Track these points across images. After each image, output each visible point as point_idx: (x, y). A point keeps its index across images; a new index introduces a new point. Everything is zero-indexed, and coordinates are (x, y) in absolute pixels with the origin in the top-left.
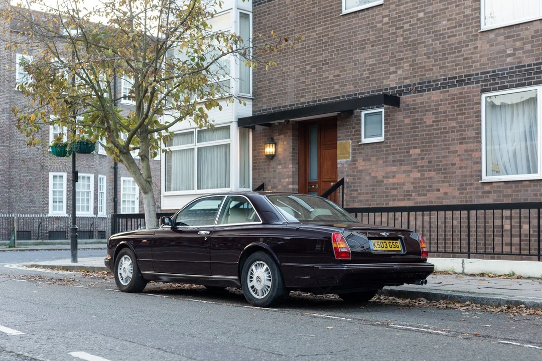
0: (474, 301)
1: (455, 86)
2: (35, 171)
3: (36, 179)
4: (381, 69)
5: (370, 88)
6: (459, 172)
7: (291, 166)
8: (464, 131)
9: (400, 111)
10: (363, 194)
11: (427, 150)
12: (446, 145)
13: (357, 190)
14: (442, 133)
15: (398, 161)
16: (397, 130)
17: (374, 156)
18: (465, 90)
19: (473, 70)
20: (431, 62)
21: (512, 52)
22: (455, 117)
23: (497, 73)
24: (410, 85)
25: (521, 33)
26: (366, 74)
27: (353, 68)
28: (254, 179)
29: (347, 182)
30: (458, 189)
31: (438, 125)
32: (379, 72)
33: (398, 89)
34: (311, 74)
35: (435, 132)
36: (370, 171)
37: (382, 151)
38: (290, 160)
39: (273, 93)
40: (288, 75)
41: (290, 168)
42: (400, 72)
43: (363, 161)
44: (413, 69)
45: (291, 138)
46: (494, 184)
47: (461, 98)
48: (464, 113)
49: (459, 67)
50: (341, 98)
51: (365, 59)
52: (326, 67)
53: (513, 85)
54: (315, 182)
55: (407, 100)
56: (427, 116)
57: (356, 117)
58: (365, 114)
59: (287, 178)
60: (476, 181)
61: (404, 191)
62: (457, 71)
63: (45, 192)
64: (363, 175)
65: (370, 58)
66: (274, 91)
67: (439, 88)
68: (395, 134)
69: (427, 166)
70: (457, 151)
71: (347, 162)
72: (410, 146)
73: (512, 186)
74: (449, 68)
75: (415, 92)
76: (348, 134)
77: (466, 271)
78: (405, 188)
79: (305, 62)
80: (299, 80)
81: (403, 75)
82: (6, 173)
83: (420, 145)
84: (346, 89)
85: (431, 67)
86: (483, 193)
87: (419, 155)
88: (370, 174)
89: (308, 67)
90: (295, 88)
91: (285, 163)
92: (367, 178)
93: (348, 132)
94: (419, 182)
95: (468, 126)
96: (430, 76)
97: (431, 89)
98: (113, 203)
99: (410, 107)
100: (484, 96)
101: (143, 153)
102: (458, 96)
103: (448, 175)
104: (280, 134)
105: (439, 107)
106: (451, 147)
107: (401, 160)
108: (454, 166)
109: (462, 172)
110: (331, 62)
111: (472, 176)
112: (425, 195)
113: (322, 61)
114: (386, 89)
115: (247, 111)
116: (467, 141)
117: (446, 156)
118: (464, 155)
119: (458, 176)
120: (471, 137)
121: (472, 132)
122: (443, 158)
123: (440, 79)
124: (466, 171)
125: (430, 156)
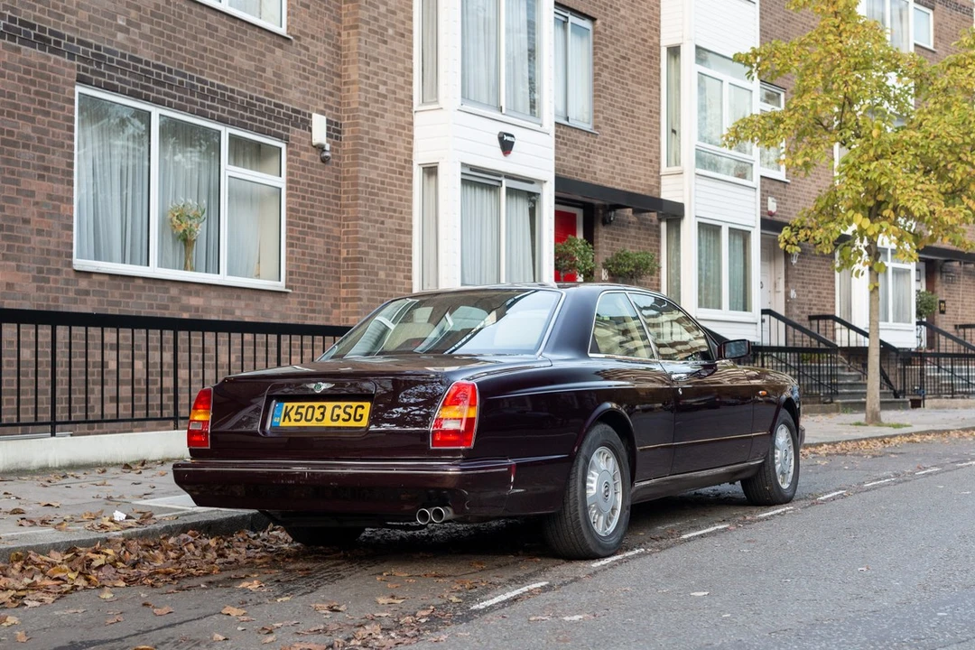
1: (33, 45)
6: (36, 239)
8: (47, 151)
12: (13, 173)
14: (4, 142)
18: (50, 63)
19: (64, 26)
21: (124, 24)
22: (31, 114)
23: (102, 53)
30: (35, 279)
46: (94, 277)
47: (42, 76)
48: (47, 114)
49: (40, 6)
53: (125, 89)
60: (66, 265)
62: (37, 14)
70: (34, 192)
73: (120, 285)
86: (78, 292)
95: (54, 144)
100: (79, 89)
102: (38, 70)
103: (17, 244)
106: (22, 179)
108: (23, 226)
109: (40, 242)
111: (59, 254)
116: (51, 174)
117: (11, 198)
118: (47, 205)
119: (34, 249)
120: (59, 169)
121: (60, 158)
122: (6, 202)
123: (3, 14)
124: (49, 241)
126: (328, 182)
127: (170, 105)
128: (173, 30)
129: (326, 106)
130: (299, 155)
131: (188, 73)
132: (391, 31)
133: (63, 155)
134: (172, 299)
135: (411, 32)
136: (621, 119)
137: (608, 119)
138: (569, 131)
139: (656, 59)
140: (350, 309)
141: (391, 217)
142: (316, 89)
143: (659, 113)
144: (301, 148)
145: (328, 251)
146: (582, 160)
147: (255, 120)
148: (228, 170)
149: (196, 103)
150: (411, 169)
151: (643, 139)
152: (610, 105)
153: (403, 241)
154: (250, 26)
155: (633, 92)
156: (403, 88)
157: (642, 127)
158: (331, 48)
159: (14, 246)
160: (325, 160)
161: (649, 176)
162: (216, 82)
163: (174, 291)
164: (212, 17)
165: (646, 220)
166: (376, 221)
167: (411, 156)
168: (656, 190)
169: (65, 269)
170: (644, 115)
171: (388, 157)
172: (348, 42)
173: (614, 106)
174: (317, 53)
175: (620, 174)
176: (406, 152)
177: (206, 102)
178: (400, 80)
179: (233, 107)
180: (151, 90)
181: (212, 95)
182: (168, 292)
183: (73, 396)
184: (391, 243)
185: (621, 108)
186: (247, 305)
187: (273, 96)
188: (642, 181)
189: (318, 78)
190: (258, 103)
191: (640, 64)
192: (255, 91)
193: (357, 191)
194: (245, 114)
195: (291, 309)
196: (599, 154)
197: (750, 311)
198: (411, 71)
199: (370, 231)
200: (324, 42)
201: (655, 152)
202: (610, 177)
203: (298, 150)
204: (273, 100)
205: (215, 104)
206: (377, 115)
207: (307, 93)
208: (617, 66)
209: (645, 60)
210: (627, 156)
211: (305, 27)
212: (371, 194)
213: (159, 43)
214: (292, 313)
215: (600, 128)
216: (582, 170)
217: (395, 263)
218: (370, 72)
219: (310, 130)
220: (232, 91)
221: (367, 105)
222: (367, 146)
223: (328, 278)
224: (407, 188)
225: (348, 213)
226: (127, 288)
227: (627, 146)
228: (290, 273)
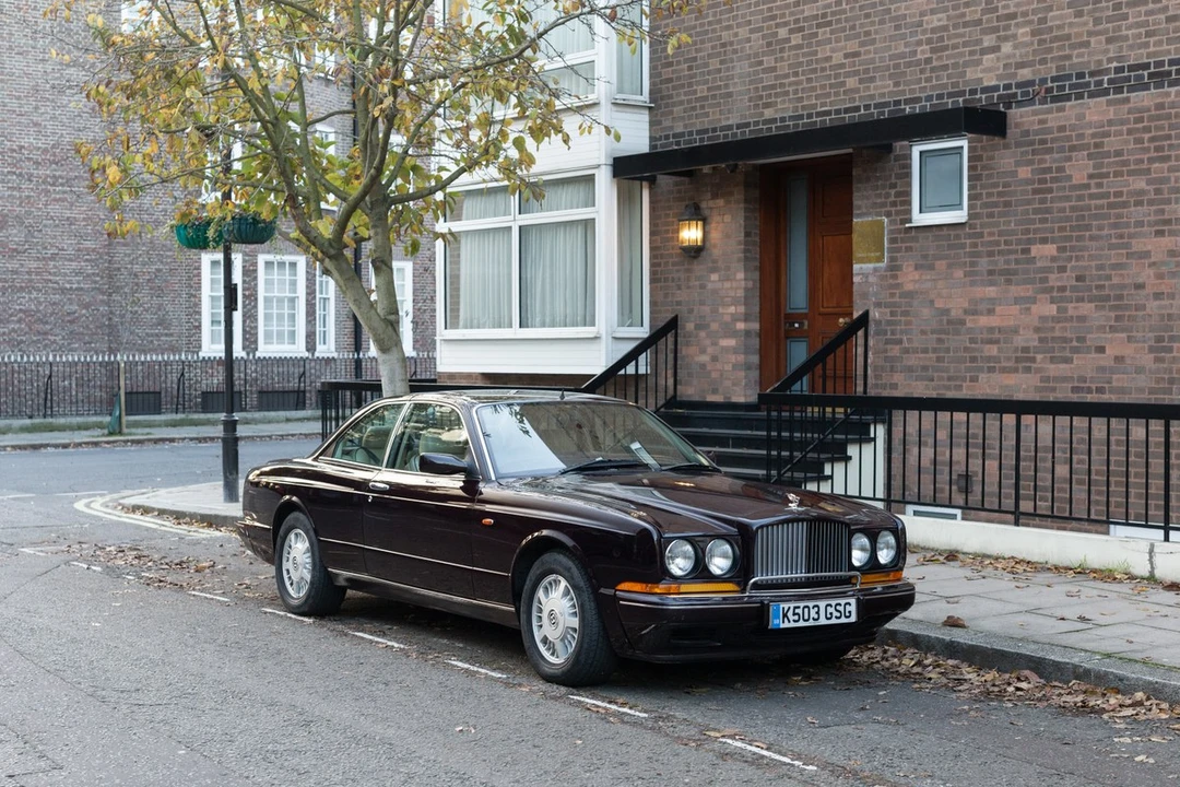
0: (1155, 691)
1: (1146, 87)
2: (170, 250)
3: (171, 270)
4: (960, 40)
5: (933, 88)
6: (1153, 305)
7: (741, 275)
8: (1168, 201)
9: (1006, 147)
10: (915, 351)
11: (1073, 249)
12: (1122, 236)
13: (900, 342)
14: (1111, 206)
15: (1003, 272)
16: (1000, 194)
17: (941, 259)
18: (1169, 100)
20: (1085, 24)
22: (1145, 166)
24: (1031, 83)
26: (923, 52)
27: (890, 36)
28: (653, 304)
29: (875, 321)
30: (1151, 350)
31: (1099, 185)
32: (955, 47)
33: (1001, 92)
34: (791, 48)
35: (1093, 202)
36: (932, 296)
37: (963, 246)
38: (739, 260)
39: (699, 95)
40: (735, 51)
41: (741, 280)
42: (1007, 48)
43: (916, 269)
44: (1041, 42)
45: (742, 205)
47: (1159, 118)
48: (1168, 158)
49: (1157, 38)
50: (862, 112)
51: (922, 14)
52: (825, 33)
54: (802, 314)
55: (1024, 119)
56: (1074, 162)
57: (897, 158)
58: (921, 153)
59: (732, 305)
61: (1016, 350)
62: (1152, 49)
63: (192, 299)
64: (915, 303)
65: (933, 12)
66: (701, 90)
67: (1106, 92)
68: (995, 205)
69: (1074, 289)
70: (1149, 252)
71: (875, 270)
72: (1031, 236)
74: (1131, 42)
75: (1044, 101)
76: (879, 201)
77: (1158, 574)
78: (1019, 341)
79: (773, 18)
80: (761, 63)
81: (1014, 55)
82: (101, 258)
83: (1057, 234)
84: (876, 88)
85: (1085, 39)
87: (1053, 259)
88: (932, 302)
89: (783, 33)
90: (751, 82)
91: (728, 268)
92: (926, 312)
93: (879, 196)
94: (1054, 328)
96: (1080, 60)
97: (1086, 94)
98: (352, 323)
99: (1031, 137)
101: (378, 254)
102: (1153, 112)
103: (1127, 313)
104: (715, 196)
105: (1106, 140)
106: (1134, 241)
107: (1007, 269)
108: (1139, 292)
109: (1160, 307)
110: (838, 21)
112: (1068, 361)
113: (816, 17)
114: (974, 92)
115: (636, 137)
116: (1174, 227)
117: (1120, 264)
118: (1166, 264)
119: (1150, 316)
122: (1113, 269)
123: (1107, 69)
124: (1172, 305)
125: (1080, 263)
159: (1124, 315)
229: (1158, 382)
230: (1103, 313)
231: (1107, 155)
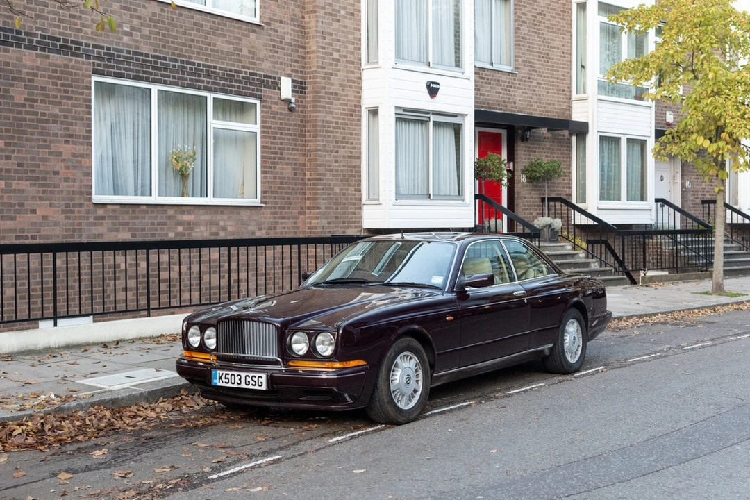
1: (58, 52)
6: (64, 185)
8: (71, 124)
11: (15, 145)
12: (45, 141)
14: (38, 121)
18: (72, 64)
19: (82, 37)
21: (129, 30)
22: (58, 100)
23: (112, 52)
25: (139, 9)
30: (63, 212)
31: (32, 107)
35: (28, 116)
46: (108, 207)
47: (66, 73)
48: (70, 98)
49: (63, 25)
53: (130, 75)
56: (15, 88)
60: (87, 201)
62: (61, 30)
67: (35, 48)
69: (16, 171)
70: (61, 152)
73: (129, 211)
74: (50, 22)
83: (4, 134)
85: (22, 10)
86: (96, 218)
94: (3, 196)
95: (76, 118)
97: (22, 46)
100: (94, 78)
102: (63, 69)
103: (50, 189)
105: (35, 78)
106: (52, 145)
108: (55, 176)
109: (70, 187)
111: (81, 193)
112: (13, 218)
116: (74, 139)
117: (45, 158)
118: (71, 161)
119: (62, 191)
120: (80, 136)
121: (82, 128)
122: (41, 161)
123: (35, 34)
124: (74, 185)
125: (20, 155)
126: (295, 125)
127: (165, 83)
128: (167, 30)
129: (292, 71)
130: (270, 107)
131: (180, 58)
132: (342, 12)
133: (83, 125)
134: (170, 218)
135: (360, 11)
136: (538, 60)
137: (526, 62)
138: (492, 73)
139: (568, 13)
140: (312, 215)
141: (344, 147)
142: (284, 59)
143: (570, 54)
144: (272, 103)
145: (295, 174)
146: (504, 94)
147: (234, 86)
148: (213, 123)
149: (186, 79)
150: (360, 111)
151: (557, 75)
152: (528, 51)
153: (354, 164)
154: (229, 20)
155: (548, 39)
156: (353, 53)
157: (556, 65)
158: (296, 28)
159: (47, 190)
160: (291, 110)
161: (562, 102)
162: (202, 62)
163: (171, 212)
164: (198, 17)
165: (560, 135)
166: (332, 151)
167: (360, 102)
168: (567, 112)
169: (86, 203)
170: (557, 56)
171: (341, 104)
172: (309, 23)
173: (531, 51)
174: (285, 33)
175: (536, 102)
176: (356, 99)
177: (194, 78)
178: (351, 48)
179: (216, 78)
180: (151, 73)
181: (199, 72)
182: (166, 213)
183: (94, 289)
184: (344, 166)
185: (538, 52)
186: (229, 218)
187: (248, 68)
188: (556, 106)
189: (286, 51)
190: (236, 74)
191: (555, 17)
192: (234, 66)
193: (316, 131)
194: (226, 83)
195: (265, 218)
196: (518, 88)
197: (646, 201)
198: (360, 40)
199: (327, 158)
200: (291, 24)
201: (567, 84)
202: (528, 105)
203: (269, 105)
204: (248, 71)
205: (202, 78)
206: (332, 74)
207: (277, 63)
208: (534, 20)
209: (559, 15)
210: (543, 88)
211: (274, 15)
212: (327, 132)
213: (156, 40)
214: (265, 220)
215: (520, 69)
216: (504, 102)
217: (347, 180)
218: (326, 44)
219: (279, 89)
220: (215, 67)
221: (323, 68)
222: (324, 98)
223: (296, 194)
224: (356, 125)
225: (310, 146)
226: (134, 212)
227: (543, 80)
228: (264, 192)
229: (67, 230)
230: (35, 188)
231: (36, 88)
